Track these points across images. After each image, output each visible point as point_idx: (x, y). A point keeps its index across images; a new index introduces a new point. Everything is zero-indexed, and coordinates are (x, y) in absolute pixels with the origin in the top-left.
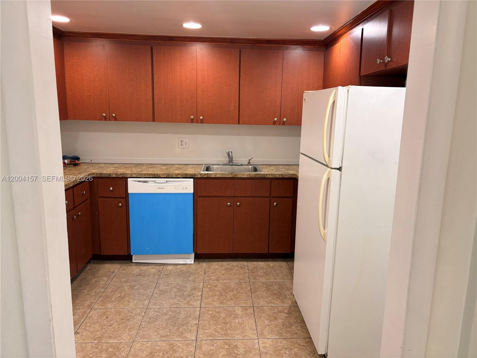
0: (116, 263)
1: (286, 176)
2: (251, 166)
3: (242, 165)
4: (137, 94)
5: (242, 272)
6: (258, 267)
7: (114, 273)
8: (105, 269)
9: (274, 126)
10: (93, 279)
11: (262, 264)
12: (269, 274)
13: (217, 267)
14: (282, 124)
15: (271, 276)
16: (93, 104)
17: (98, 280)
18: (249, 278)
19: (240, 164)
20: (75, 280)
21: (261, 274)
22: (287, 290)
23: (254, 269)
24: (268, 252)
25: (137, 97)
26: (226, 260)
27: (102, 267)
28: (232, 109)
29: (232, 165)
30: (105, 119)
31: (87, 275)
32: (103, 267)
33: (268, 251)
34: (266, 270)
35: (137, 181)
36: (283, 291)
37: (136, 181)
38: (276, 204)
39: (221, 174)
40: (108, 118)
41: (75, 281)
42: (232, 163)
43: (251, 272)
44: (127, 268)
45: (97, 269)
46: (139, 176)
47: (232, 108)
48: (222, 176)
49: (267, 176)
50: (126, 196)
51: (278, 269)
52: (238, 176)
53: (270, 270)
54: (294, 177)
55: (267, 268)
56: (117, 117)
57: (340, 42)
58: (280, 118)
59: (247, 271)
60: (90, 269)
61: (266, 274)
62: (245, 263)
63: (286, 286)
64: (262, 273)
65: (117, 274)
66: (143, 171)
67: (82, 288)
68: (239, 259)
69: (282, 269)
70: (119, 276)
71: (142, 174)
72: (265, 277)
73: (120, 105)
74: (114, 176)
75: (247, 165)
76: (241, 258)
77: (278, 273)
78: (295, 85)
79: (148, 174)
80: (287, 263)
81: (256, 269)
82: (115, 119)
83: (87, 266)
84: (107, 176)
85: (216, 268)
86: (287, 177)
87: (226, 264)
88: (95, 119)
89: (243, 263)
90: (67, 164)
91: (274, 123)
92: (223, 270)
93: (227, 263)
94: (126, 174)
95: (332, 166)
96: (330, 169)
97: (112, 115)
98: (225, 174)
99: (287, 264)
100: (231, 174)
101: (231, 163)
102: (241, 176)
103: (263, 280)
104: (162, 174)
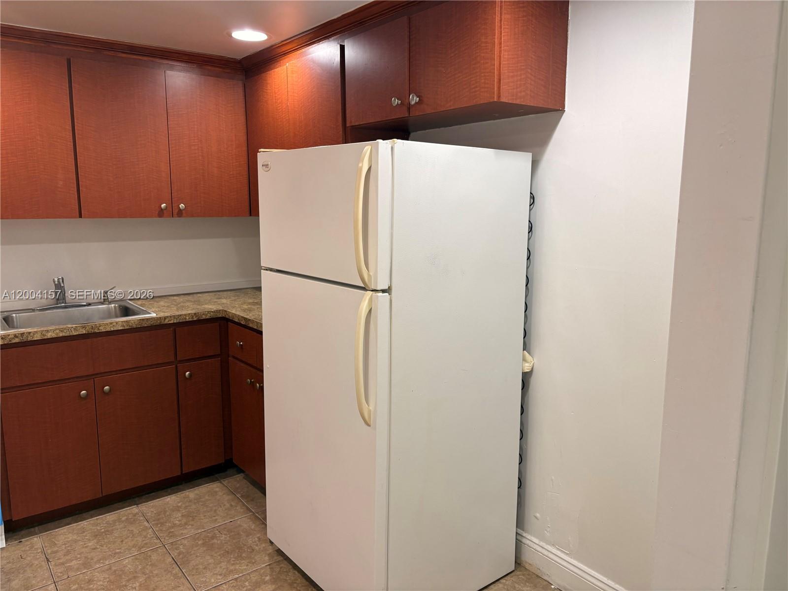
1: (204, 317)
2: (113, 305)
3: (89, 305)
5: (136, 531)
6: (167, 509)
9: (160, 218)
11: (171, 500)
12: (196, 516)
13: (71, 537)
14: (176, 216)
15: (202, 519)
18: (158, 538)
19: (85, 304)
21: (179, 521)
22: (247, 536)
23: (161, 516)
24: (182, 473)
26: (84, 515)
28: (59, 186)
29: (66, 307)
33: (182, 470)
34: (187, 510)
36: (242, 539)
38: (190, 375)
39: (58, 331)
42: (66, 303)
43: (157, 524)
47: (61, 183)
48: (61, 335)
49: (167, 320)
51: (210, 500)
52: (100, 328)
53: (194, 507)
54: (220, 316)
55: (187, 504)
57: (285, 67)
58: (171, 203)
59: (146, 523)
61: (191, 518)
62: (134, 509)
63: (242, 528)
64: (180, 518)
68: (116, 505)
69: (218, 497)
72: (192, 525)
75: (102, 303)
76: (120, 502)
77: (214, 508)
78: (194, 140)
80: (221, 482)
81: (164, 514)
85: (72, 540)
86: (207, 317)
87: (90, 525)
89: (129, 511)
91: (161, 213)
92: (89, 540)
93: (92, 522)
95: (377, 286)
96: (372, 292)
98: (69, 329)
99: (222, 485)
100: (84, 327)
101: (63, 303)
102: (108, 329)
103: (190, 531)
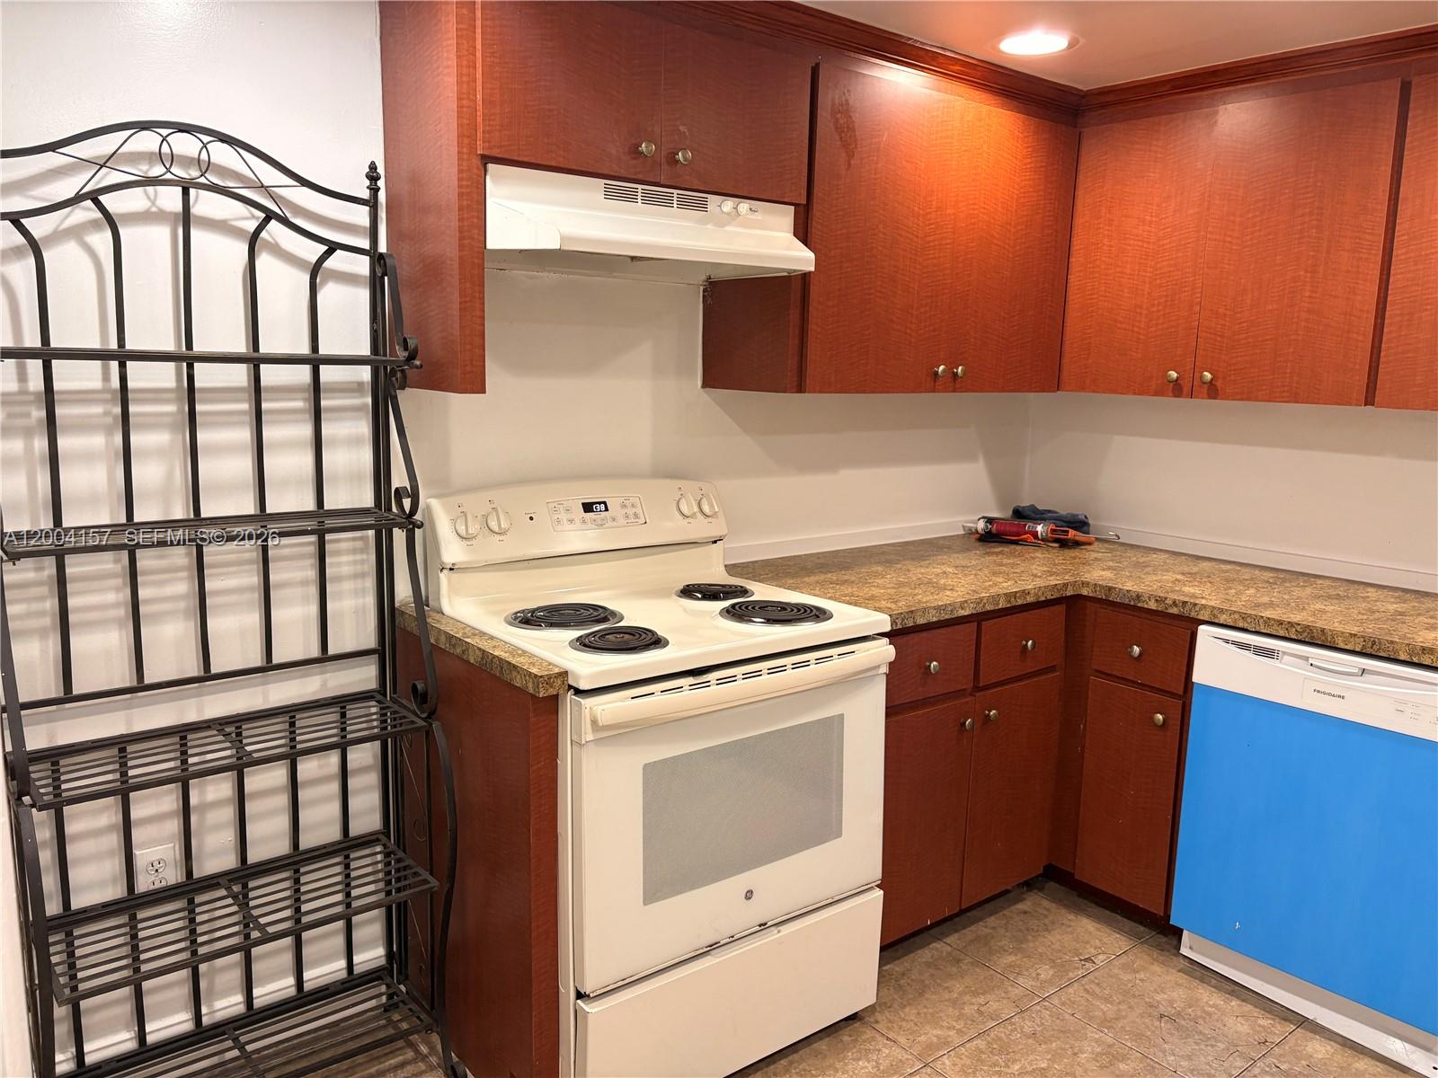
0: (1120, 930)
4: (1312, 292)
7: (1088, 965)
8: (1072, 933)
10: (1010, 954)
16: (1141, 337)
17: (1019, 966)
20: (956, 931)
25: (1311, 303)
27: (1065, 921)
30: (1177, 389)
31: (1002, 931)
32: (1070, 926)
35: (1234, 643)
37: (1227, 641)
40: (1186, 390)
41: (956, 935)
44: (1145, 969)
45: (1047, 921)
46: (1246, 626)
50: (1184, 690)
56: (1219, 384)
60: (1025, 913)
65: (1097, 974)
66: (1266, 609)
67: (954, 970)
70: (1098, 984)
71: (1257, 618)
73: (1236, 337)
74: (1152, 605)
79: (1281, 623)
82: (1213, 391)
83: (1024, 896)
84: (1127, 602)
88: (1142, 390)
90: (1042, 540)
94: (1196, 604)
97: (1201, 377)
104: (1343, 633)
